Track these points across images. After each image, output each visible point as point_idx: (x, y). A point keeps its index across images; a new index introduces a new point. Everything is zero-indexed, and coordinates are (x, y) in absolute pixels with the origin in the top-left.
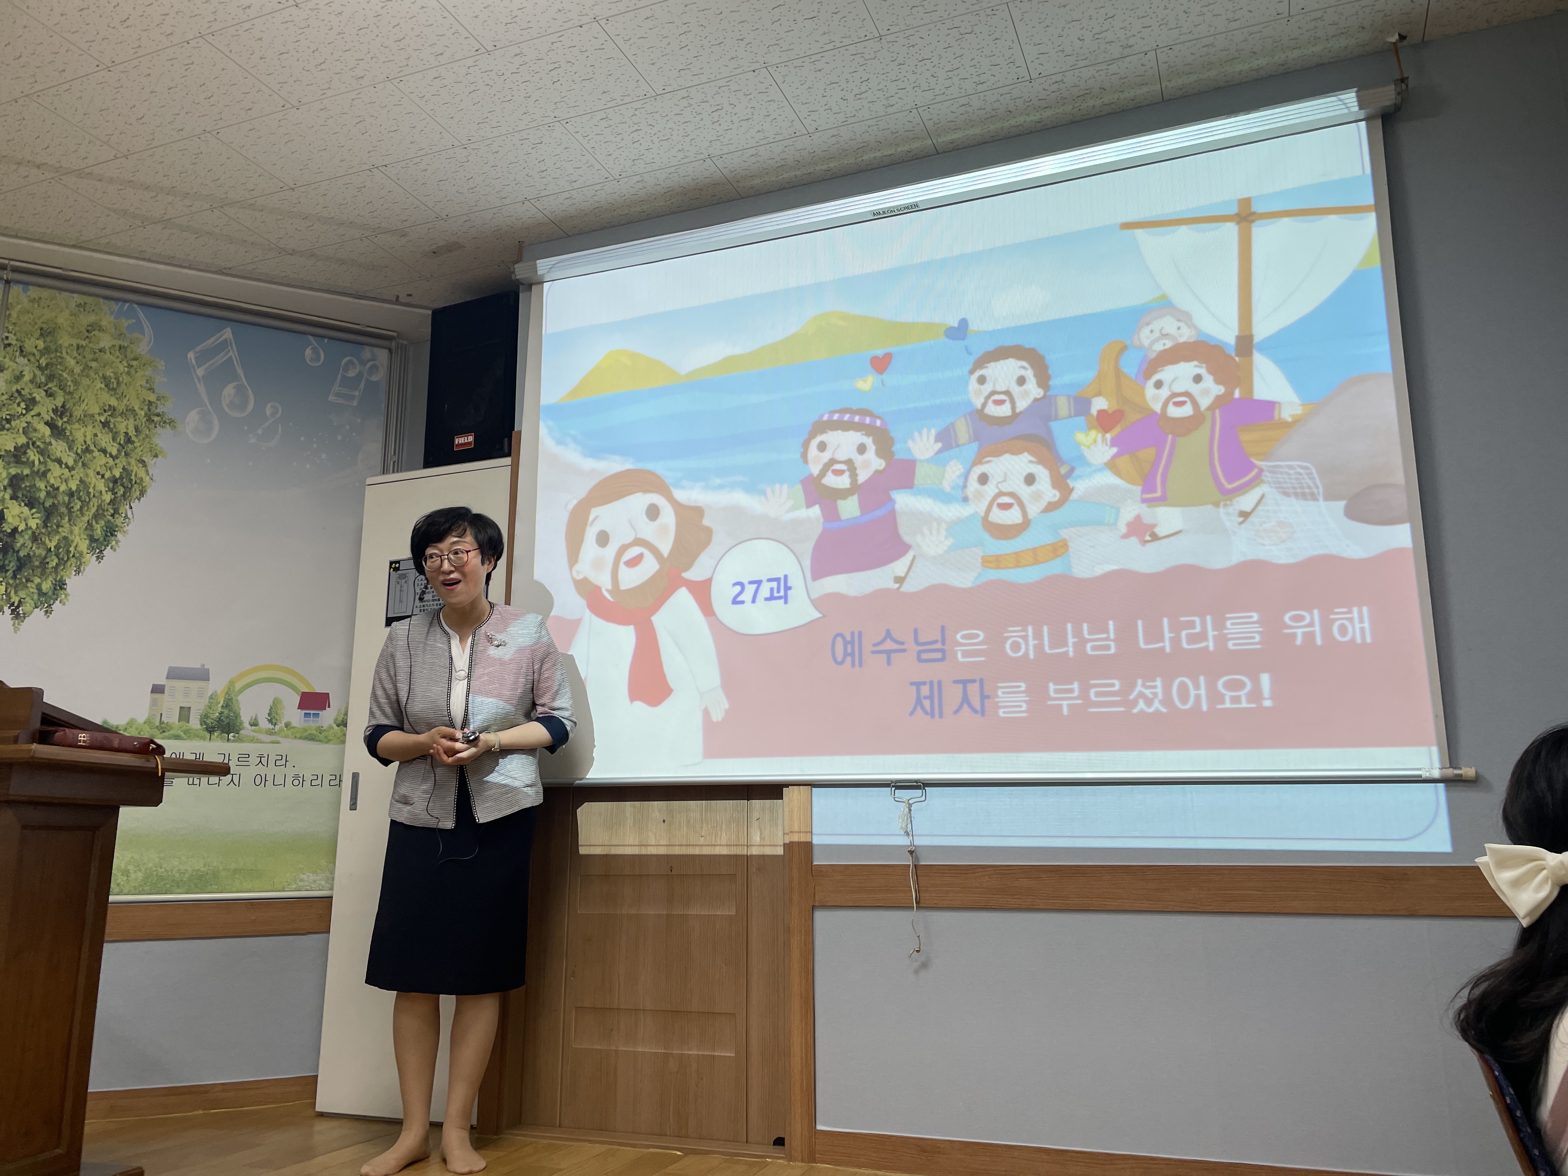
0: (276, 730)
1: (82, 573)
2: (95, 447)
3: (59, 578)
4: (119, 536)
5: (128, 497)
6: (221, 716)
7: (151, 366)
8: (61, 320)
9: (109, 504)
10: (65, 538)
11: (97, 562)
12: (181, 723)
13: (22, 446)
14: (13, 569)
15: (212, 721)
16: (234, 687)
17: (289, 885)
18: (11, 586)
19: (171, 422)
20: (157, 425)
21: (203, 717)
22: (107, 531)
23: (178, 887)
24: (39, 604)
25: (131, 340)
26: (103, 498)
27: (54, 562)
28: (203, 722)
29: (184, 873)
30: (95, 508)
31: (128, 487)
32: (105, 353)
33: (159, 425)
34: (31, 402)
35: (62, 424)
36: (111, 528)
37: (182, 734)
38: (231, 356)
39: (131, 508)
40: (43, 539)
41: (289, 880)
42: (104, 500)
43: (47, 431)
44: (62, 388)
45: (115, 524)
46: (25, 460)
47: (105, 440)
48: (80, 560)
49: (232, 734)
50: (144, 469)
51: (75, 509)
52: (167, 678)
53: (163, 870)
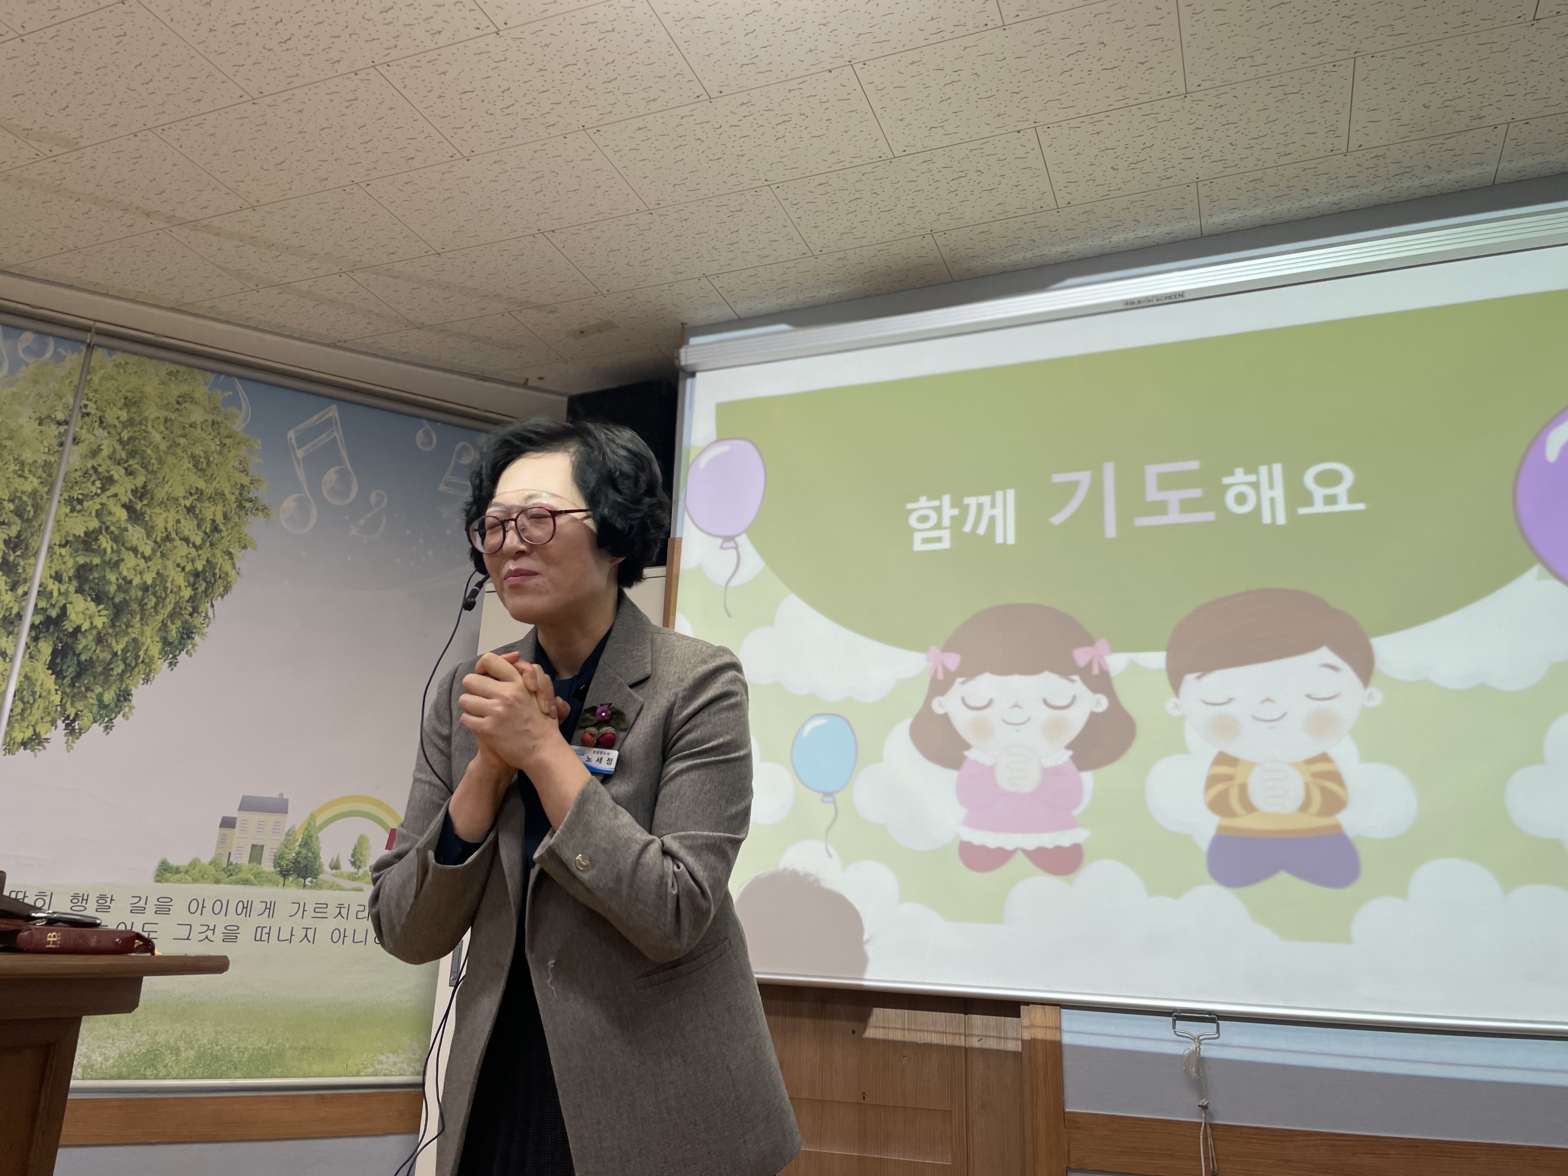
0: (360, 874)
1: (151, 681)
2: (177, 535)
3: (124, 686)
4: (197, 638)
5: (210, 594)
6: (298, 857)
7: (245, 445)
8: (148, 389)
9: (188, 601)
10: (135, 640)
11: (170, 669)
12: (252, 865)
13: (93, 532)
14: (71, 676)
15: (288, 862)
16: (315, 822)
17: (365, 1068)
18: (68, 695)
19: (265, 508)
20: (248, 512)
21: (277, 858)
22: (183, 633)
23: (235, 1069)
24: (99, 717)
25: (226, 415)
26: (182, 594)
27: (119, 668)
28: (277, 864)
29: (244, 1053)
30: (172, 606)
31: (210, 582)
32: (196, 428)
33: (251, 512)
34: (108, 481)
35: (141, 508)
36: (188, 629)
37: (252, 878)
38: (335, 438)
39: (212, 606)
40: (109, 641)
41: (366, 1063)
42: (183, 597)
43: (123, 514)
44: (144, 466)
45: (193, 624)
46: (95, 547)
47: (189, 527)
48: (150, 666)
49: (309, 879)
50: (230, 561)
51: (149, 606)
52: (241, 809)
53: (219, 1048)
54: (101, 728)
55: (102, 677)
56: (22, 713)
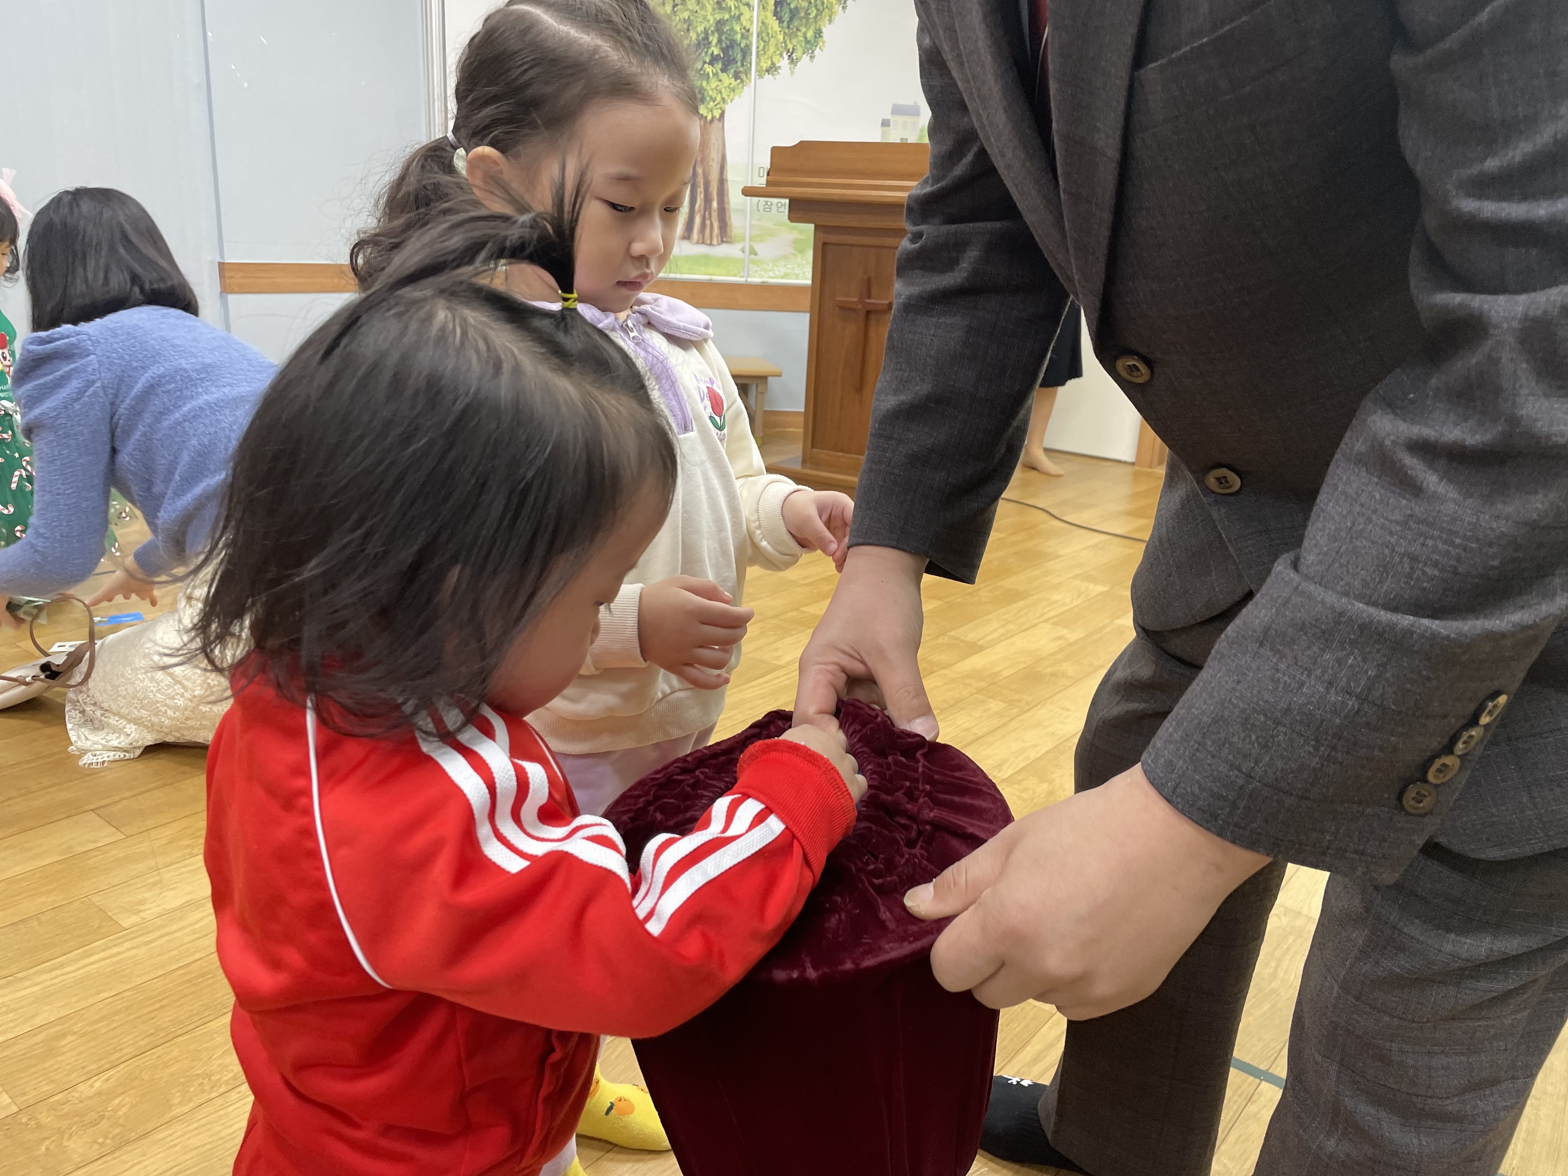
1: (833, 22)
3: (818, 27)
11: (843, 12)
14: (787, 20)
18: (787, 35)
24: (806, 50)
27: (814, 13)
48: (831, 10)
52: (891, 114)
54: (808, 58)
55: (804, 20)
56: (764, 49)
